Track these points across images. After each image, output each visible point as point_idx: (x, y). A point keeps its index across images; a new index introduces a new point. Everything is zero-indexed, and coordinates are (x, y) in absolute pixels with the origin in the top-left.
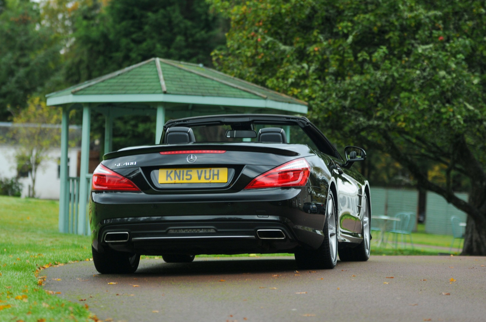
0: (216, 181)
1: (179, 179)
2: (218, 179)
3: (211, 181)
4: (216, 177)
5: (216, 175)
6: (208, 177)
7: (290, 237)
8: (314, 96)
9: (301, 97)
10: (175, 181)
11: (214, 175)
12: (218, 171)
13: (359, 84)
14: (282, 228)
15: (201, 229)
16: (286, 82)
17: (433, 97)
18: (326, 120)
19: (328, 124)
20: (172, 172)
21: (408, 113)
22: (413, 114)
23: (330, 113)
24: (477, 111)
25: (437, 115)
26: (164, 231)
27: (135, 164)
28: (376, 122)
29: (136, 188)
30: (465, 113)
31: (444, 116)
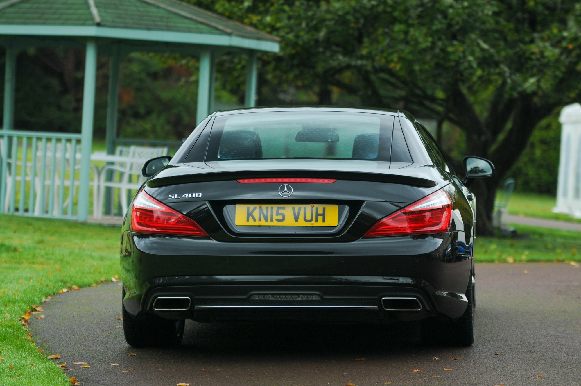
0: (320, 223)
1: (266, 220)
2: (324, 221)
3: (314, 223)
4: (320, 218)
5: (320, 215)
6: (308, 217)
7: (428, 309)
8: (278, 25)
9: (261, 27)
10: (260, 222)
11: (318, 215)
12: (324, 209)
13: (340, 13)
14: (418, 295)
15: (298, 295)
16: (241, 7)
17: (437, 31)
18: (292, 57)
19: (295, 62)
20: (255, 208)
21: (402, 51)
22: (411, 53)
23: (299, 48)
24: (492, 51)
25: (442, 55)
26: (245, 297)
27: (200, 196)
28: (359, 62)
29: (202, 232)
30: (478, 54)
31: (452, 57)
